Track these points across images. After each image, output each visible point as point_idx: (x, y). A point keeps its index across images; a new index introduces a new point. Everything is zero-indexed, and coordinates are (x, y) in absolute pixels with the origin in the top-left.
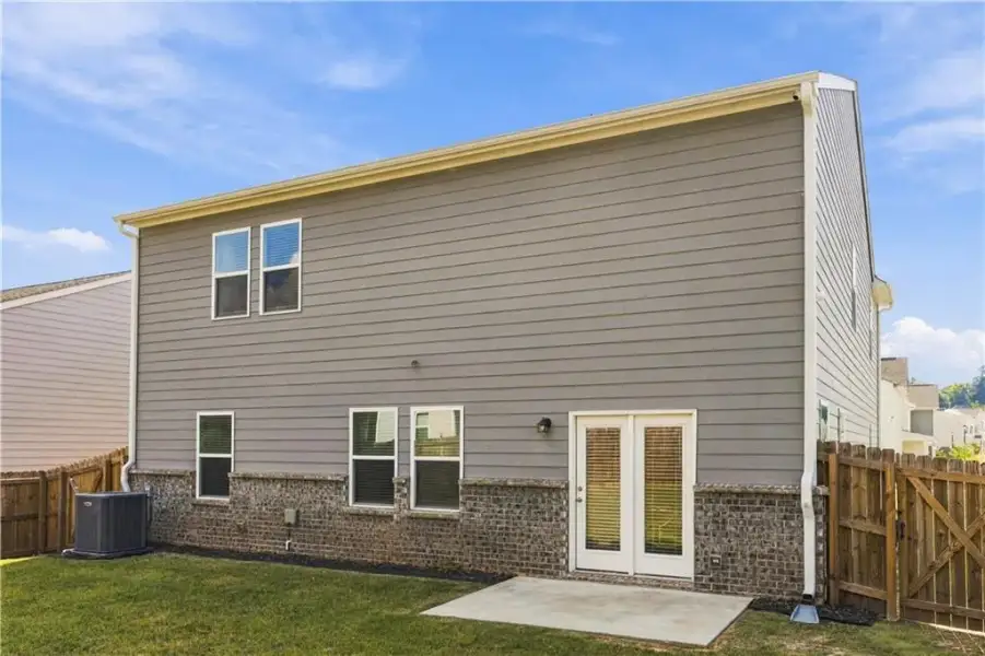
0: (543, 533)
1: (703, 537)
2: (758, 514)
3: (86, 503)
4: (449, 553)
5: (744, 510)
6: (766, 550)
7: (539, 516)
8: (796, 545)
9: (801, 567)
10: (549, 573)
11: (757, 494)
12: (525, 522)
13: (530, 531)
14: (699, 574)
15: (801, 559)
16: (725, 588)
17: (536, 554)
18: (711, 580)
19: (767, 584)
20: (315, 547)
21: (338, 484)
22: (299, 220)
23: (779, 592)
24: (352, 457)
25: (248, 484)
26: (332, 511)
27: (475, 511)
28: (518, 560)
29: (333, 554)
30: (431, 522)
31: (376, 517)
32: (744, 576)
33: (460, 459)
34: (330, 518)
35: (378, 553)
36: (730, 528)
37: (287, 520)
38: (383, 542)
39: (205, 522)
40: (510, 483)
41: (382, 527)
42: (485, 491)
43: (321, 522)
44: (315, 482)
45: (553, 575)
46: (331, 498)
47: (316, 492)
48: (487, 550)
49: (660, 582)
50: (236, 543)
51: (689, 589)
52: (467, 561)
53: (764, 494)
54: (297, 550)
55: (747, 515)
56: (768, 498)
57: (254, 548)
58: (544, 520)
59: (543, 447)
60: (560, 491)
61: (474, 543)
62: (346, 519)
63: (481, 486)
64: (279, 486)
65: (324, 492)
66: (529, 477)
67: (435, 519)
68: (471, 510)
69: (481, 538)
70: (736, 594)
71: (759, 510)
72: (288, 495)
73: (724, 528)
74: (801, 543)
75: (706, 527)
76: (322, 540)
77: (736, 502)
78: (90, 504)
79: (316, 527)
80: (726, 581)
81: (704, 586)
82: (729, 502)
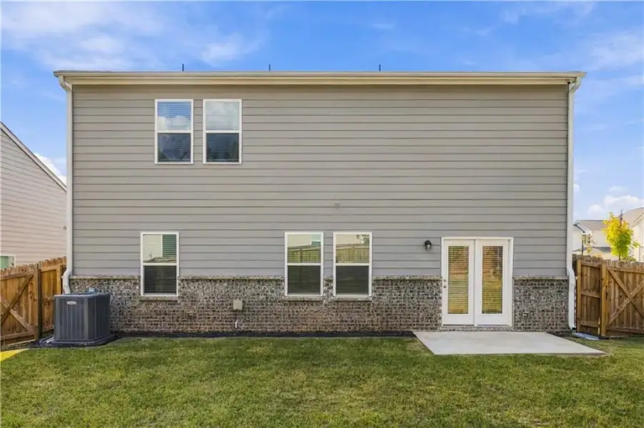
1: (518, 303)
2: (546, 290)
3: (69, 303)
4: (365, 322)
5: (539, 288)
6: (550, 308)
7: (426, 297)
8: (564, 304)
10: (431, 329)
11: (546, 280)
13: (419, 305)
14: (515, 322)
15: (567, 311)
16: (529, 328)
17: (423, 319)
18: (523, 325)
19: (550, 325)
21: (278, 282)
22: (240, 101)
23: (556, 328)
24: (286, 264)
25: (196, 284)
27: (383, 295)
29: (274, 328)
30: (351, 303)
31: (310, 302)
32: (539, 322)
33: (370, 265)
35: (312, 325)
36: (532, 298)
37: (235, 308)
38: (315, 318)
39: (153, 313)
40: (407, 278)
41: (315, 308)
42: (390, 282)
44: (259, 281)
45: (433, 329)
46: (273, 291)
49: (495, 329)
50: (185, 326)
51: (512, 331)
52: (377, 325)
53: (549, 280)
54: (243, 328)
55: (541, 291)
56: (551, 282)
60: (437, 281)
62: (285, 304)
63: (387, 280)
65: (267, 288)
66: (418, 274)
67: (355, 301)
68: (380, 295)
69: (386, 311)
70: (535, 331)
71: (547, 288)
73: (529, 298)
75: (520, 298)
76: (265, 320)
77: (535, 285)
78: (74, 303)
80: (530, 325)
82: (532, 284)
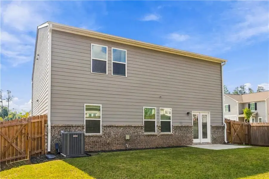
0: (189, 136)
9: (224, 138)
12: (186, 134)
20: (135, 146)
26: (140, 135)
28: (185, 142)
34: (140, 137)
43: (137, 138)
47: (135, 130)
48: (179, 141)
57: (113, 149)
58: (189, 133)
59: (188, 118)
61: (176, 140)
64: (122, 129)
72: (125, 131)
74: (224, 134)
79: (135, 140)
81: (213, 143)
